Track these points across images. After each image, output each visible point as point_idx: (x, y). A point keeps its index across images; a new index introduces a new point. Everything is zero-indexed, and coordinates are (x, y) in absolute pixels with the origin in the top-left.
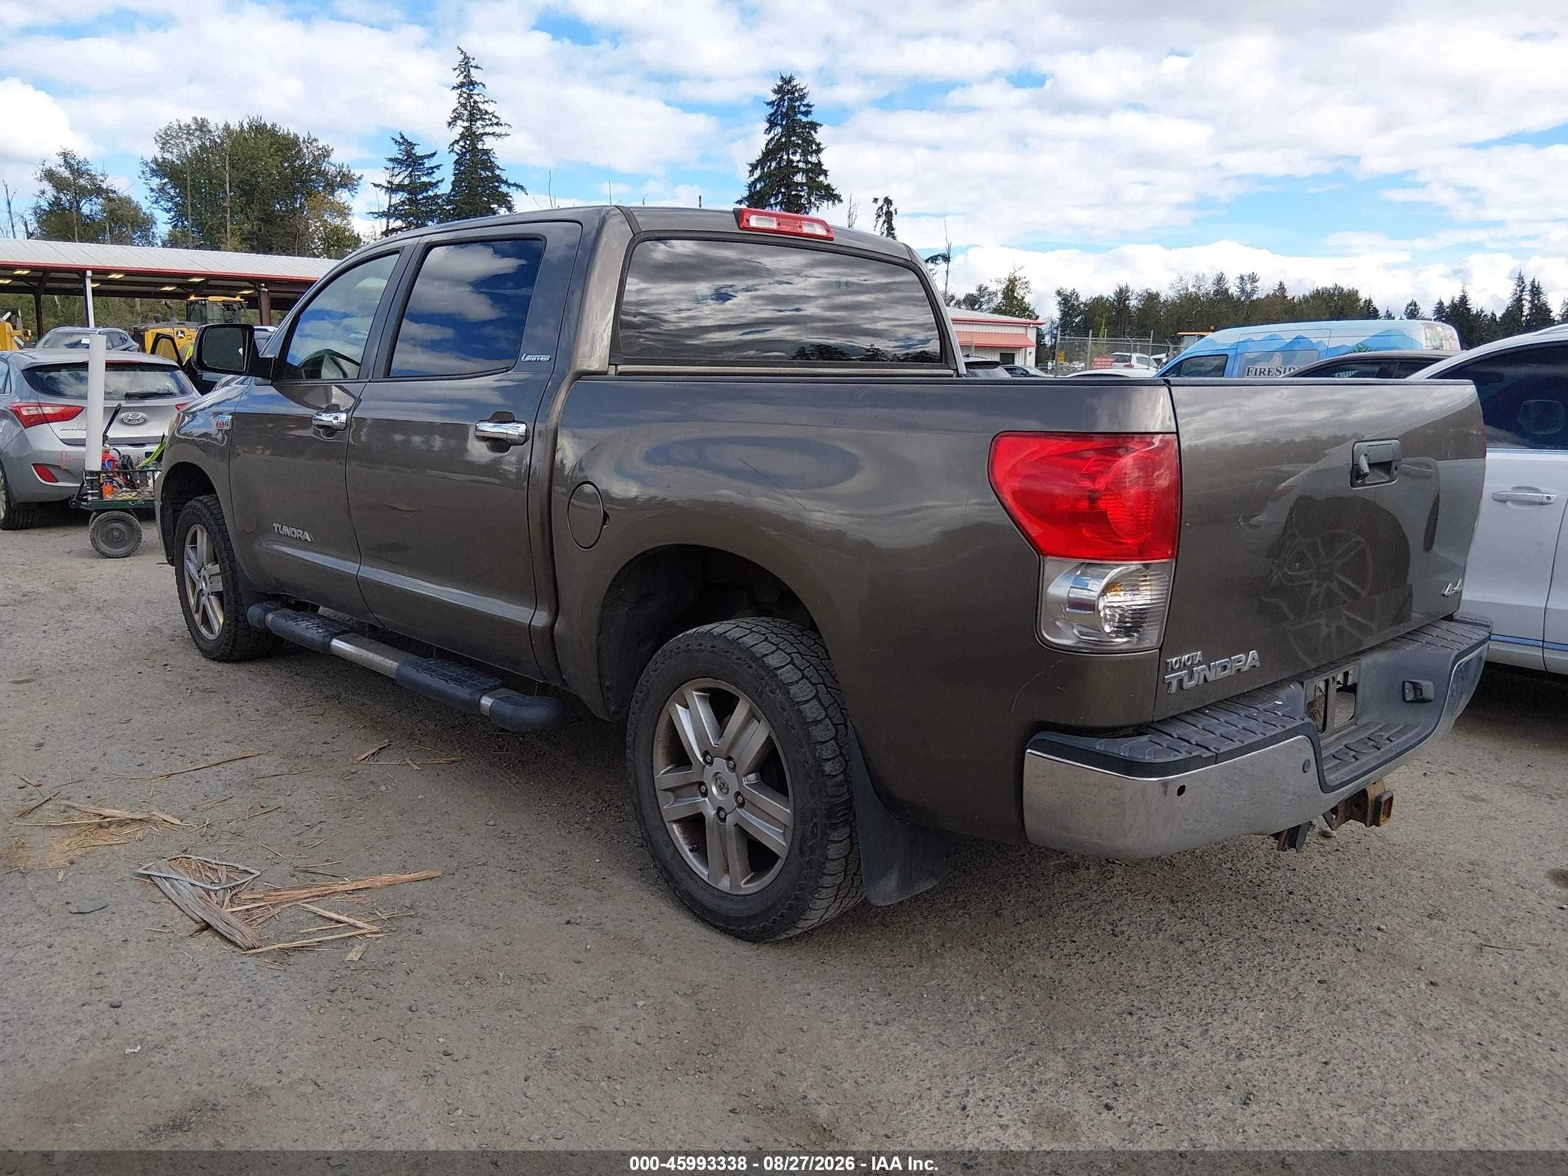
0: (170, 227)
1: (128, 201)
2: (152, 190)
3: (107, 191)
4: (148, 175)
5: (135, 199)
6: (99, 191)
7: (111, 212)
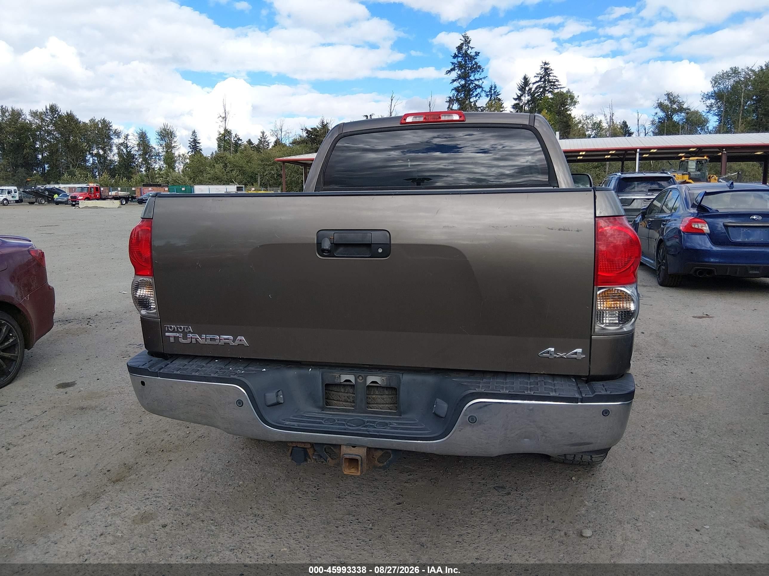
0: (717, 123)
1: (697, 112)
2: (707, 106)
3: (685, 109)
4: (704, 99)
5: (700, 111)
6: (681, 109)
7: (687, 119)
